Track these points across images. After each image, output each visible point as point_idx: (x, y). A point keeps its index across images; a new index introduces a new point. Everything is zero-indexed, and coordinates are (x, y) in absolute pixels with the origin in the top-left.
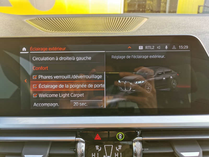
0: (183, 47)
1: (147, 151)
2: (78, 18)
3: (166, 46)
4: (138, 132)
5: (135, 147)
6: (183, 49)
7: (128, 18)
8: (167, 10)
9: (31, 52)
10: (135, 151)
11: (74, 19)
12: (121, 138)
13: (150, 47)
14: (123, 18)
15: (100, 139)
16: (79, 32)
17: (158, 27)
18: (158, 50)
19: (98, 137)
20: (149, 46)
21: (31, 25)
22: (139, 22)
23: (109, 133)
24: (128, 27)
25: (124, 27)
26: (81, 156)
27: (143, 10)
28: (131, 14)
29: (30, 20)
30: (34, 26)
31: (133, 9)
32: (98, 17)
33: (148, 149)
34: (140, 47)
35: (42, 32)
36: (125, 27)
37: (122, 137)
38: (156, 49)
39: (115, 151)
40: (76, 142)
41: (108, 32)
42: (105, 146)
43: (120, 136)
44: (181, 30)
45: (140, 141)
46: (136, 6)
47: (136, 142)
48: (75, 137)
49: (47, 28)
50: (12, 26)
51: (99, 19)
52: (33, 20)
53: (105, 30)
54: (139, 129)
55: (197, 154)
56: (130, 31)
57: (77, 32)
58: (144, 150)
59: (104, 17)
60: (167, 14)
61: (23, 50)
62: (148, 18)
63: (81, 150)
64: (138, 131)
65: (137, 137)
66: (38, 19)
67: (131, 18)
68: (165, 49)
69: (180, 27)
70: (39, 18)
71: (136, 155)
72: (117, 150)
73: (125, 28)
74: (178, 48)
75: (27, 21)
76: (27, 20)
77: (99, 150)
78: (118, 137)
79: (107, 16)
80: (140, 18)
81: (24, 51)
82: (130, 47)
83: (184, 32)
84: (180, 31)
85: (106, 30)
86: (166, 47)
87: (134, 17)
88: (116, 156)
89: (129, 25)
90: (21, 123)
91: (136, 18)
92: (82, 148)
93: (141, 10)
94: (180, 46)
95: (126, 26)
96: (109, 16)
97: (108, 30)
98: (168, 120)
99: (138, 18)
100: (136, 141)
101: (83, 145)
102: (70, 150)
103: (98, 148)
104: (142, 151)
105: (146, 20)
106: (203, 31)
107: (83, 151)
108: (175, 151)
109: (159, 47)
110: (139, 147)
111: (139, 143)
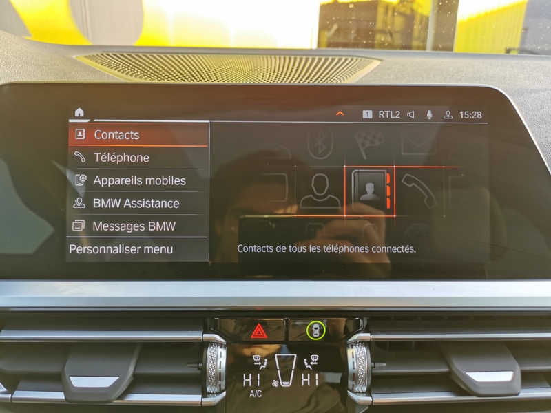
0: (470, 116)
1: (383, 368)
2: (207, 55)
3: (430, 112)
4: (361, 321)
5: (353, 357)
6: (469, 120)
7: (333, 60)
8: (429, 43)
9: (95, 120)
10: (354, 369)
11: (199, 57)
12: (318, 335)
13: (389, 113)
14: (320, 60)
15: (266, 337)
18: (410, 119)
19: (259, 333)
20: (387, 112)
21: (90, 67)
22: (361, 67)
23: (287, 321)
24: (333, 75)
25: (323, 75)
27: (370, 42)
28: (339, 51)
29: (86, 57)
30: (98, 68)
31: (345, 41)
32: (257, 56)
33: (385, 365)
34: (365, 112)
36: (327, 76)
37: (321, 331)
38: (403, 117)
40: (205, 345)
45: (365, 343)
46: (353, 32)
47: (356, 346)
48: (201, 332)
49: (131, 73)
50: (44, 67)
51: (261, 58)
52: (93, 56)
54: (361, 313)
55: (506, 376)
59: (273, 57)
60: (428, 53)
61: (77, 115)
62: (381, 60)
63: (217, 363)
64: (360, 318)
65: (358, 332)
66: (108, 54)
67: (340, 60)
68: (426, 119)
71: (355, 377)
73: (326, 78)
74: (457, 118)
75: (79, 57)
76: (79, 55)
77: (262, 366)
78: (311, 333)
79: (280, 55)
80: (363, 59)
81: (79, 118)
82: (340, 112)
86: (430, 114)
87: (347, 57)
89: (337, 72)
90: (65, 294)
91: (352, 59)
92: (219, 360)
93: (364, 42)
94: (462, 112)
95: (329, 74)
96: (284, 55)
98: (434, 289)
99: (357, 60)
100: (356, 343)
101: (221, 353)
102: (188, 365)
103: (258, 360)
104: (370, 369)
105: (376, 63)
106: (519, 87)
107: (220, 368)
108: (454, 369)
109: (412, 115)
110: (363, 358)
111: (364, 349)
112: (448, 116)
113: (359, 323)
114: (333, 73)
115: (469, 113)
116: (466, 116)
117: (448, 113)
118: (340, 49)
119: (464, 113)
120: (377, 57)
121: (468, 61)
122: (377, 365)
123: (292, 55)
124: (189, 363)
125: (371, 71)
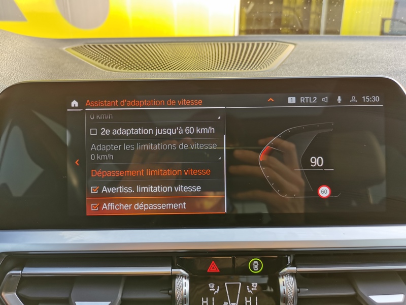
0: (370, 100)
1: (306, 293)
2: (163, 44)
3: (339, 97)
5: (284, 285)
6: (369, 103)
7: (258, 45)
9: (87, 109)
10: (284, 294)
11: (156, 45)
12: (257, 269)
13: (309, 99)
14: (248, 45)
15: (218, 271)
16: (171, 71)
17: (317, 62)
18: (324, 103)
19: (213, 268)
20: (307, 98)
21: (77, 59)
22: (280, 52)
23: (234, 259)
24: (260, 60)
25: (253, 61)
26: (182, 304)
28: (262, 37)
29: (73, 49)
30: (83, 60)
32: (200, 43)
33: (307, 290)
34: (289, 98)
35: (100, 71)
36: (256, 62)
37: (259, 267)
38: (319, 102)
39: (244, 293)
40: (173, 277)
41: (225, 70)
42: (226, 284)
43: (256, 264)
44: (361, 66)
45: (292, 274)
46: (272, 22)
47: (285, 276)
49: (108, 64)
50: (43, 60)
51: (204, 45)
52: (78, 47)
53: (218, 67)
54: (290, 252)
55: (399, 298)
56: (265, 69)
57: (166, 71)
58: (300, 292)
59: (212, 43)
61: (73, 106)
62: (295, 44)
63: (182, 291)
64: (288, 255)
65: (287, 267)
66: (89, 46)
68: (337, 103)
69: (357, 62)
70: (91, 45)
71: (285, 300)
72: (249, 291)
74: (360, 101)
76: (67, 47)
77: (216, 292)
78: (252, 267)
79: (217, 41)
80: (281, 43)
81: (75, 108)
82: (271, 99)
83: (367, 71)
84: (359, 68)
85: (221, 66)
86: (339, 99)
87: (269, 42)
88: (247, 303)
90: (70, 241)
91: (272, 44)
92: (184, 288)
94: (364, 97)
97: (223, 67)
98: (344, 234)
99: (276, 44)
100: (285, 274)
101: (185, 283)
102: (161, 292)
103: (213, 287)
104: (296, 294)
105: (291, 47)
106: (403, 68)
107: (185, 294)
108: (359, 293)
109: (326, 99)
110: (291, 286)
111: (291, 279)
113: (288, 259)
115: (369, 98)
116: (368, 100)
117: (354, 98)
118: (262, 35)
119: (365, 98)
120: (292, 42)
121: (361, 43)
122: (302, 290)
123: (227, 41)
124: (161, 290)
125: (289, 56)
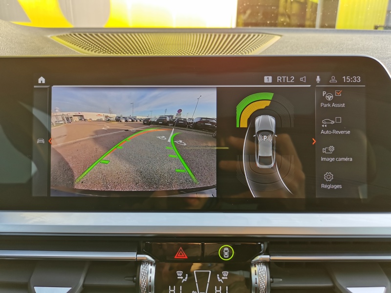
0: (351, 80)
1: (280, 283)
2: (149, 34)
3: (318, 77)
4: (262, 245)
5: (256, 274)
6: (350, 83)
7: (244, 36)
8: (318, 22)
10: (256, 283)
11: (142, 35)
12: (228, 257)
13: (286, 78)
14: (234, 36)
18: (302, 83)
20: (284, 77)
21: (59, 44)
22: (265, 41)
23: (203, 245)
24: (243, 48)
25: (235, 48)
26: (147, 291)
27: (273, 22)
28: (249, 29)
29: (57, 36)
30: (64, 45)
31: (254, 21)
32: (187, 34)
33: (281, 280)
34: (266, 78)
36: (239, 49)
37: (230, 255)
39: (214, 282)
40: (139, 263)
42: (195, 272)
43: (226, 252)
45: (265, 263)
47: (258, 265)
48: (136, 253)
50: (24, 45)
51: (192, 36)
52: (64, 35)
54: (263, 239)
58: (273, 282)
59: (198, 34)
60: (317, 30)
61: (40, 82)
62: (281, 36)
63: (147, 278)
64: (262, 243)
65: (260, 255)
67: (249, 36)
68: (316, 83)
70: (77, 34)
71: (257, 290)
72: (220, 280)
73: (237, 50)
74: (341, 82)
76: (53, 35)
77: (184, 280)
78: (222, 255)
79: (204, 33)
80: (267, 35)
81: (41, 84)
86: (318, 79)
87: (255, 34)
89: (247, 44)
90: (31, 223)
91: (258, 35)
92: (150, 275)
93: (268, 22)
94: (344, 77)
95: (240, 47)
96: (207, 33)
98: (321, 220)
99: (262, 35)
100: (258, 263)
101: (151, 269)
102: (126, 278)
103: (181, 275)
104: (269, 284)
105: (277, 38)
107: (150, 282)
108: (337, 285)
109: (304, 79)
110: (264, 275)
111: (264, 267)
112: (333, 80)
113: (261, 247)
114: (243, 46)
115: (350, 78)
116: (348, 80)
117: (333, 78)
118: (250, 27)
119: (346, 78)
120: (278, 33)
121: (349, 36)
122: (276, 280)
123: (213, 33)
124: (126, 277)
125: (273, 44)
